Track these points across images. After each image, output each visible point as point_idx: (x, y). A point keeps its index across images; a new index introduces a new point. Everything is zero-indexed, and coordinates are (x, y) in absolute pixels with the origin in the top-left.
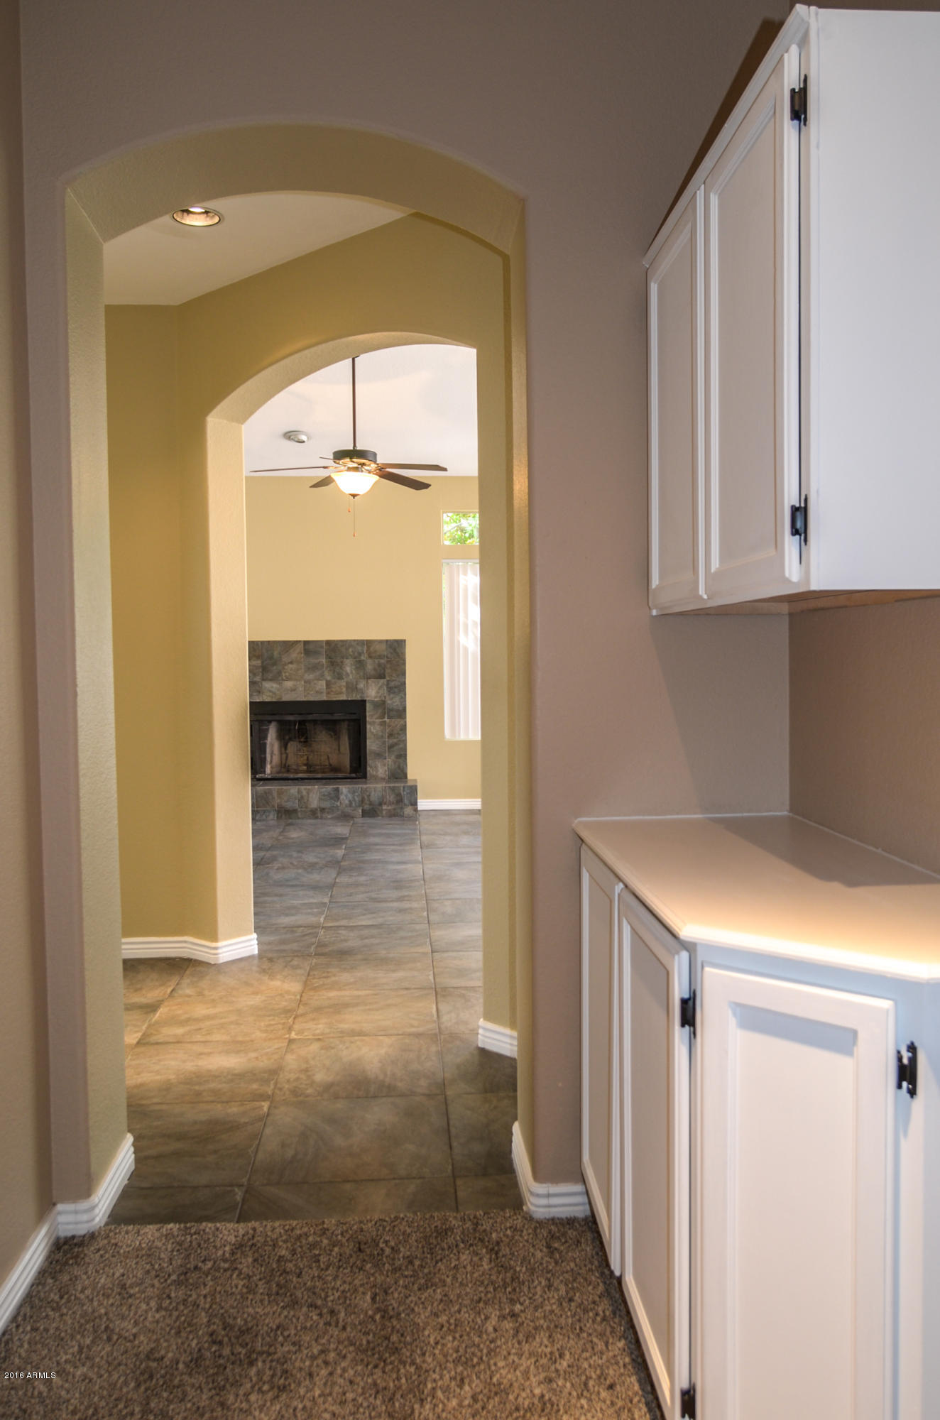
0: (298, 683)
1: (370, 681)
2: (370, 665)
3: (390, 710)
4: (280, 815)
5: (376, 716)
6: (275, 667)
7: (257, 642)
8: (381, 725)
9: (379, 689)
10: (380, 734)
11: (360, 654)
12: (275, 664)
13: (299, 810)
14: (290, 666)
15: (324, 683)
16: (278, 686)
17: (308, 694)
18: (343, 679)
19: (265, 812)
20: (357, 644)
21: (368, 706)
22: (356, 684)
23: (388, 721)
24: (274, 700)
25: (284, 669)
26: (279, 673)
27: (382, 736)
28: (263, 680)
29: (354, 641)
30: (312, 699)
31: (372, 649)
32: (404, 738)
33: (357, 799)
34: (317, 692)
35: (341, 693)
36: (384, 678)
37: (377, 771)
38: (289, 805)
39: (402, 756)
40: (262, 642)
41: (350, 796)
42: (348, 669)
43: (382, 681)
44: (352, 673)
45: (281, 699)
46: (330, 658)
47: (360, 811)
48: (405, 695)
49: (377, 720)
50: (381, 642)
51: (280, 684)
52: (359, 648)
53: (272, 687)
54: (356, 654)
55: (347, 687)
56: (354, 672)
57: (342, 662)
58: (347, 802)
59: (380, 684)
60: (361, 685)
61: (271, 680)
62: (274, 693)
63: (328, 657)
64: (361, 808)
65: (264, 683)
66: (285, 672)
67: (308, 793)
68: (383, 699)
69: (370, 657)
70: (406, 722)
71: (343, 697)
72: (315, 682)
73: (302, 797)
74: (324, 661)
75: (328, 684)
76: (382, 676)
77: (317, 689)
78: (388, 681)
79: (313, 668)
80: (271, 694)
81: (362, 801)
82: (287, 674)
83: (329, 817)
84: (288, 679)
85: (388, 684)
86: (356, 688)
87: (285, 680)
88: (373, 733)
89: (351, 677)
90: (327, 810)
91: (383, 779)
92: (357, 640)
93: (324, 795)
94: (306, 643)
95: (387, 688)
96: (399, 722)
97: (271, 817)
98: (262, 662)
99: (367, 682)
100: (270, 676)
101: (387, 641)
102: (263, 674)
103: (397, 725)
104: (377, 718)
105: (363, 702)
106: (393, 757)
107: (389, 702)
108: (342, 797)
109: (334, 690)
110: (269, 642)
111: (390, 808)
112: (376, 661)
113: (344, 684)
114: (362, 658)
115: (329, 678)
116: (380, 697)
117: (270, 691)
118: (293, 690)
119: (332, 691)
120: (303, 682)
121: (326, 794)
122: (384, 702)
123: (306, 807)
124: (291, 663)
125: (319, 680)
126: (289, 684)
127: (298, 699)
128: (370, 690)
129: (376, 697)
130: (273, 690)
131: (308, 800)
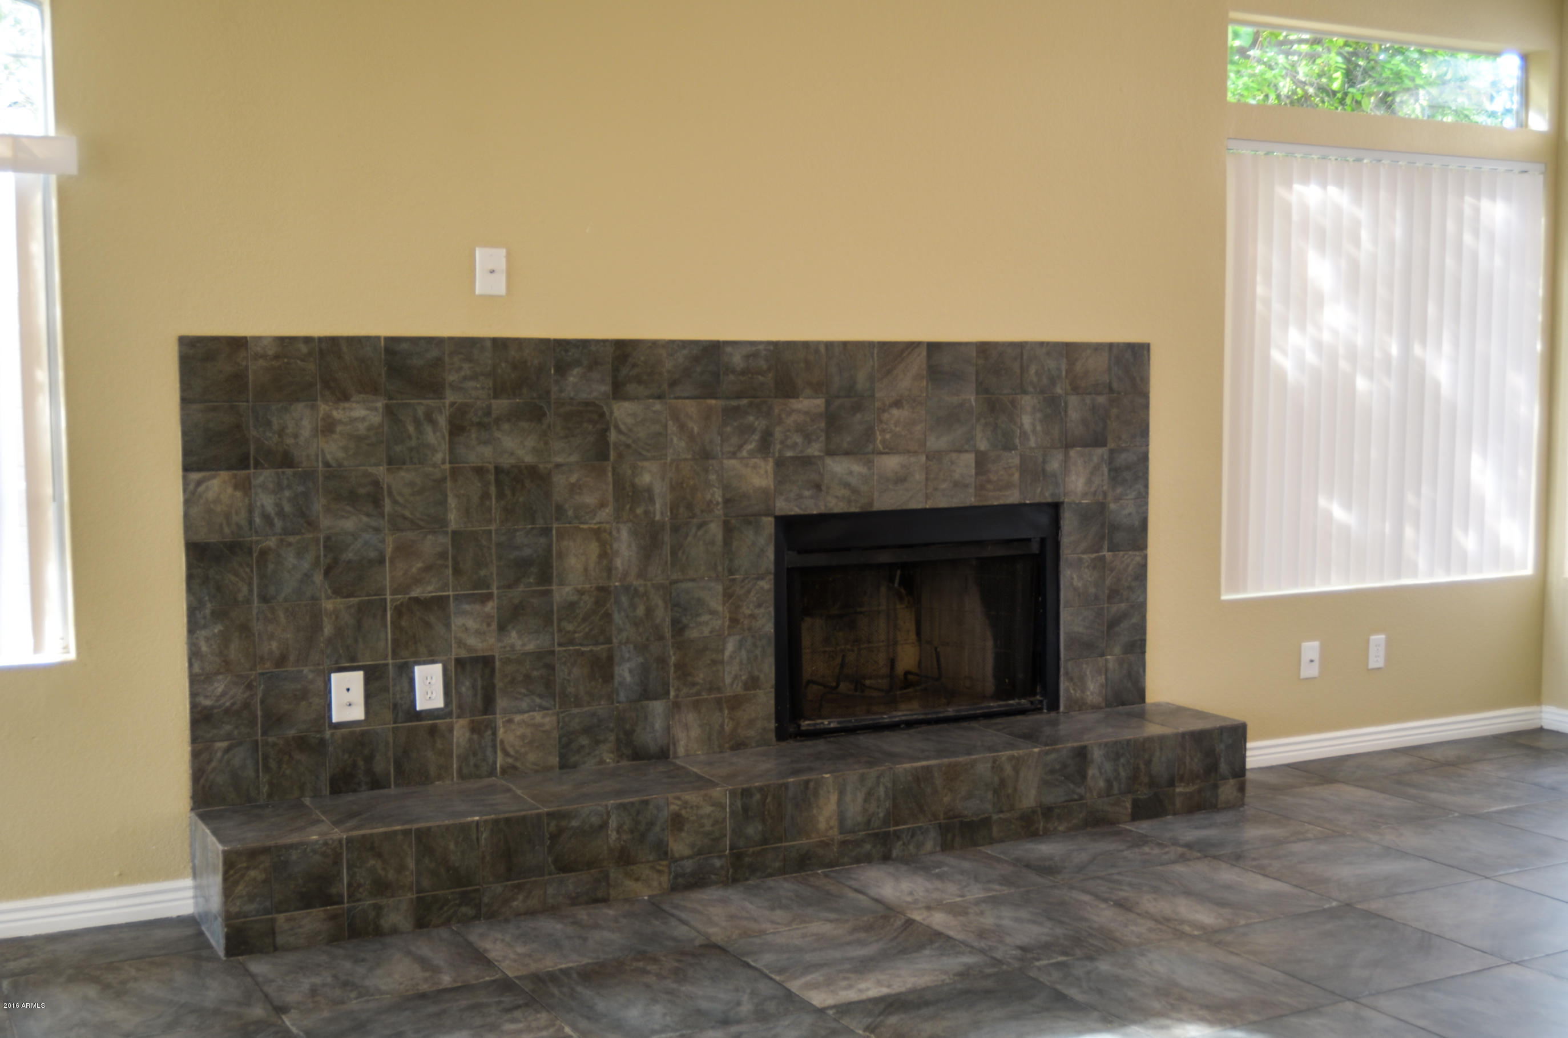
0: (913, 459)
1: (1073, 453)
2: (1075, 410)
3: (1114, 528)
4: (949, 836)
5: (1084, 545)
6: (859, 416)
7: (818, 343)
8: (1094, 568)
9: (1092, 473)
10: (1092, 590)
11: (1053, 381)
12: (857, 408)
13: (995, 817)
14: (895, 412)
15: (970, 458)
16: (864, 470)
17: (936, 489)
18: (1015, 448)
19: (913, 833)
20: (1048, 354)
21: (1069, 523)
22: (1044, 462)
23: (1108, 555)
24: (853, 509)
25: (881, 421)
26: (869, 434)
27: (1096, 597)
28: (830, 453)
29: (1042, 344)
30: (943, 503)
31: (1079, 367)
32: (1141, 599)
33: (1123, 774)
34: (956, 484)
35: (1009, 486)
36: (1104, 444)
37: (1084, 689)
38: (971, 808)
39: (1137, 646)
40: (829, 345)
41: (1108, 766)
42: (1026, 420)
43: (1100, 451)
44: (1034, 431)
45: (871, 504)
46: (987, 391)
47: (1128, 805)
48: (1146, 486)
49: (1085, 556)
50: (1097, 347)
51: (869, 463)
52: (1051, 364)
53: (851, 473)
54: (1045, 381)
55: (1023, 469)
56: (1039, 428)
57: (1013, 403)
58: (1102, 784)
59: (1095, 459)
60: (1054, 465)
61: (847, 453)
62: (855, 491)
63: (982, 389)
64: (1130, 797)
65: (828, 461)
66: (883, 431)
67: (1016, 770)
68: (1101, 498)
69: (1075, 390)
70: (1145, 557)
71: (1013, 497)
72: (954, 455)
73: (1003, 782)
74: (973, 398)
75: (982, 462)
76: (1098, 441)
77: (957, 476)
78: (1112, 451)
79: (949, 419)
80: (846, 492)
81: (1134, 778)
82: (888, 436)
83: (1061, 828)
84: (890, 450)
85: (1111, 460)
86: (1044, 470)
87: (882, 453)
88: (1075, 589)
89: (1032, 443)
90: (1057, 811)
91: (1095, 708)
92: (1048, 343)
93: (1052, 772)
94: (934, 348)
95: (1110, 470)
96: (1127, 559)
97: (929, 845)
98: (828, 403)
99: (1067, 456)
100: (846, 440)
101: (1111, 346)
102: (828, 438)
103: (1128, 565)
104: (1083, 553)
105: (1055, 508)
106: (1117, 650)
107: (1113, 506)
108: (1092, 772)
109: (993, 477)
110: (845, 344)
111: (1190, 789)
112: (1088, 400)
113: (1016, 461)
114: (1059, 390)
115: (983, 445)
116: (1095, 494)
117: (847, 485)
118: (901, 479)
119: (989, 481)
120: (924, 458)
121: (1058, 767)
122: (1102, 507)
123: (1012, 808)
124: (897, 404)
125: (960, 451)
126: (891, 463)
127: (914, 505)
128: (1073, 478)
129: (1085, 495)
130: (854, 481)
131: (1015, 789)
